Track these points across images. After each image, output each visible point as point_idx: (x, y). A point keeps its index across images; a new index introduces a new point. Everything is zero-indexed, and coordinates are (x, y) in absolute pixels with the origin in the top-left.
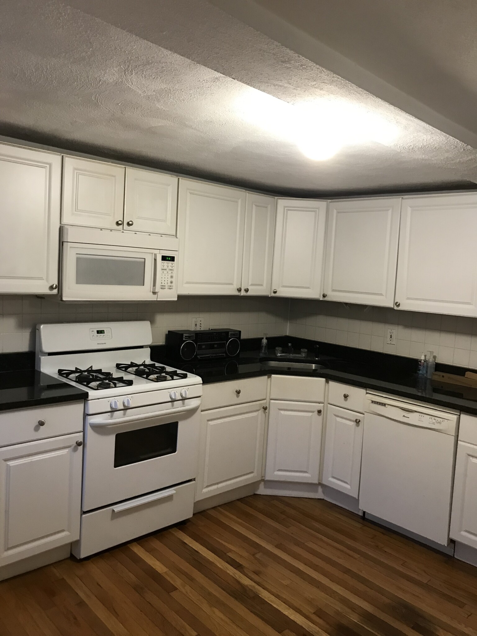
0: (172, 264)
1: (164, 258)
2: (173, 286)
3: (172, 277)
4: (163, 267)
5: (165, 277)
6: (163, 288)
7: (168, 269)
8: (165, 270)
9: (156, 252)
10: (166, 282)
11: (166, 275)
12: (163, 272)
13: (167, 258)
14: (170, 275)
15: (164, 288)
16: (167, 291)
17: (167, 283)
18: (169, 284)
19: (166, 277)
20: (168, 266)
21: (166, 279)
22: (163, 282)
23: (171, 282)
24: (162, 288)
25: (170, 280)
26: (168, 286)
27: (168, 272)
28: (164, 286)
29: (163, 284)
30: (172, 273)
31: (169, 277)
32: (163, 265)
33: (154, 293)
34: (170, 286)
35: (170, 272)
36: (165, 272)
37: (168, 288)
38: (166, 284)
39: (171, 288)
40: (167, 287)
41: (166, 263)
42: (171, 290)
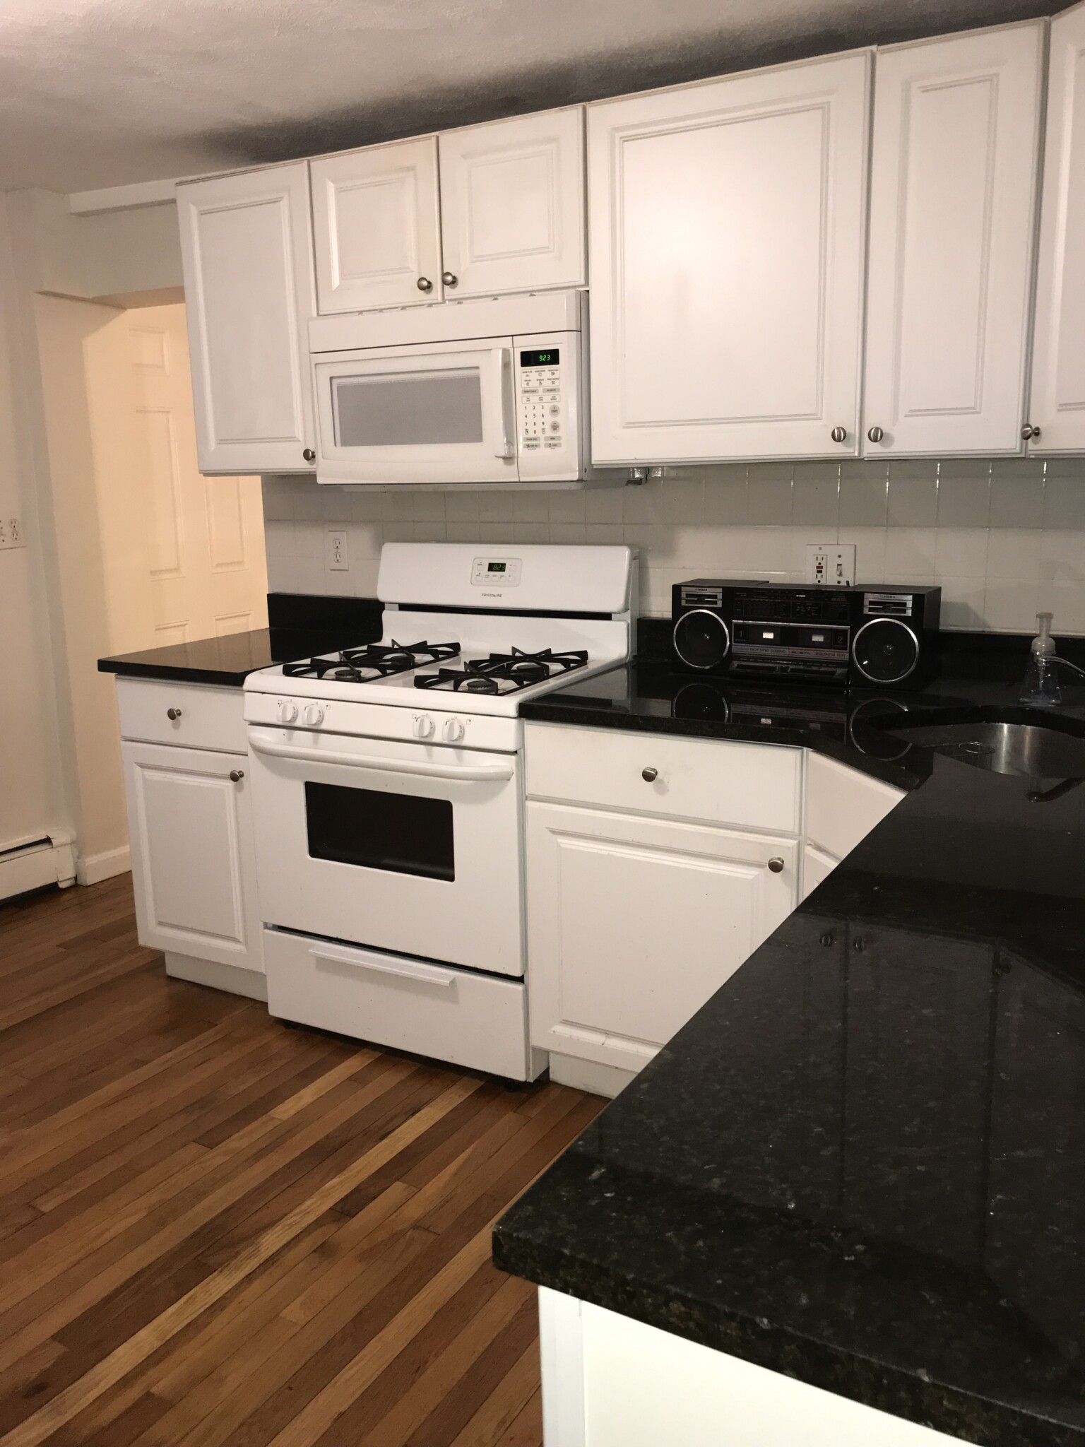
0: (553, 374)
1: (530, 359)
2: (559, 438)
3: (555, 411)
4: (528, 384)
5: (534, 412)
6: (531, 444)
7: (540, 390)
8: (535, 394)
9: (506, 343)
10: (539, 427)
11: (539, 407)
12: (528, 400)
13: (541, 357)
14: (548, 407)
15: (536, 446)
16: (543, 451)
17: (543, 430)
18: (549, 433)
19: (539, 411)
20: (540, 381)
21: (539, 420)
22: (531, 428)
23: (555, 427)
24: (528, 446)
25: (549, 419)
26: (546, 438)
27: (541, 399)
28: (535, 439)
29: (531, 435)
30: (554, 398)
31: (547, 411)
32: (528, 378)
33: (508, 459)
34: (553, 438)
35: (547, 397)
36: (534, 398)
37: (545, 445)
38: (539, 434)
39: (555, 445)
40: (542, 442)
41: (533, 371)
42: (557, 449)
